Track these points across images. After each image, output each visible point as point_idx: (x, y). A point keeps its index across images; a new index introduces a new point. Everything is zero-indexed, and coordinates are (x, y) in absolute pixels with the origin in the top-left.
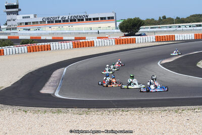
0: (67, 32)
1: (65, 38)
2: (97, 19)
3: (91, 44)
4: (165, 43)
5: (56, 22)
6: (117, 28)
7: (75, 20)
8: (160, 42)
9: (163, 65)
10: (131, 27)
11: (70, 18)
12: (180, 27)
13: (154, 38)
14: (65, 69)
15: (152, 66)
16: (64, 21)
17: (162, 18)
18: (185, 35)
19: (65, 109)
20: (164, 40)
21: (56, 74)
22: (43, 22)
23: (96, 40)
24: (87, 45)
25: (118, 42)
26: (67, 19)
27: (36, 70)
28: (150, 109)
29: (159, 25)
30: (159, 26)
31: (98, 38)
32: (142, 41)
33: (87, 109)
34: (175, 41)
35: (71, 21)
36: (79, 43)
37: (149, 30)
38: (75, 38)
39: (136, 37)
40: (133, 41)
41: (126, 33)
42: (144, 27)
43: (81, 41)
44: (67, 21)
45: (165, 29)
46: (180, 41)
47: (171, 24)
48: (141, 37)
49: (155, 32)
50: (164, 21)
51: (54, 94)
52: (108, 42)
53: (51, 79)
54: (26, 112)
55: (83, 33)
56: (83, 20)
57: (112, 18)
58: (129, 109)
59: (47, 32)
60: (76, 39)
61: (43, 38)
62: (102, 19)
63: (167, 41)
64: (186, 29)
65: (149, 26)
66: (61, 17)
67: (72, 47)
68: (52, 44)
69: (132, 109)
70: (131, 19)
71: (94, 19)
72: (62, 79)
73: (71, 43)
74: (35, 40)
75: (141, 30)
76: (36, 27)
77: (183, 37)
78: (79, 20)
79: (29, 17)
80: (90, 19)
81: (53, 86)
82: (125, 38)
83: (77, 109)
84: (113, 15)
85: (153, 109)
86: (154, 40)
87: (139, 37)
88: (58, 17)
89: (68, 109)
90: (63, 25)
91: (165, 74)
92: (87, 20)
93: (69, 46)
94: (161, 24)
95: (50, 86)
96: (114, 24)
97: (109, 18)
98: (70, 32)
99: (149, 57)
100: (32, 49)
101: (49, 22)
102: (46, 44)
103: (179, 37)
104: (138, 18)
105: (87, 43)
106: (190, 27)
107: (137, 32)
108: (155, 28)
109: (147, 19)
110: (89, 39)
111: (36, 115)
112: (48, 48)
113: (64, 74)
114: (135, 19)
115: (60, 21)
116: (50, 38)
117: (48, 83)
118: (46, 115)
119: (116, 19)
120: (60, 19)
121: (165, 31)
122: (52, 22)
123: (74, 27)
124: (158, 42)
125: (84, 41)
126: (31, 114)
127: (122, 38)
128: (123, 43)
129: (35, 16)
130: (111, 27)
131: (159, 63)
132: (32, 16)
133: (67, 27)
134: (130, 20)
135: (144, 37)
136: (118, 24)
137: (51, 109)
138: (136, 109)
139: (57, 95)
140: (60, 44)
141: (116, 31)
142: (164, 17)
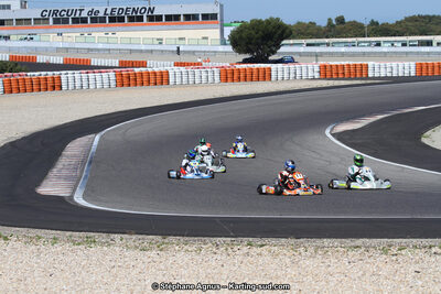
0: (100, 46)
1: (95, 62)
2: (177, 18)
3: (161, 79)
4: (343, 83)
5: (76, 21)
6: (223, 43)
7: (121, 20)
8: (331, 79)
9: (339, 136)
10: (259, 41)
11: (109, 12)
12: (378, 44)
13: (317, 69)
14: (97, 137)
15: (311, 138)
16: (94, 20)
17: (334, 22)
18: (394, 64)
19: (104, 235)
20: (341, 76)
21: (74, 148)
22: (42, 20)
23: (173, 71)
24: (152, 81)
25: (228, 76)
26: (101, 14)
27: (24, 138)
28: (318, 242)
29: (327, 37)
30: (327, 40)
31: (177, 64)
32: (286, 76)
33: (159, 238)
34: (367, 78)
35: (112, 20)
36: (130, 73)
37: (302, 49)
38: (121, 62)
39: (273, 66)
40: (265, 76)
41: (248, 56)
42: (291, 42)
43: (137, 70)
44: (102, 20)
45: (343, 49)
46: (379, 78)
47: (356, 36)
48: (286, 66)
49: (317, 55)
50: (340, 28)
51: (71, 197)
52: (204, 75)
53: (62, 162)
54: (6, 239)
55: (141, 51)
56: (140, 19)
57: (213, 17)
58: (267, 240)
59: (51, 44)
60: (123, 64)
61: (41, 59)
62: (188, 17)
63: (349, 79)
64: (393, 49)
65: (303, 41)
66: (87, 9)
67: (113, 84)
68: (66, 76)
69: (274, 241)
70: (260, 22)
71: (169, 18)
72: (90, 162)
73: (112, 75)
74: (22, 64)
75: (282, 49)
76: (25, 31)
77: (389, 70)
78: (131, 19)
79: (9, 7)
80: (159, 18)
81: (66, 178)
82: (244, 66)
83: (134, 237)
84: (216, 10)
85: (326, 242)
86: (317, 75)
87: (280, 66)
88: (81, 10)
89: (112, 236)
90: (91, 29)
91: (342, 159)
92: (151, 19)
93: (106, 81)
94: (333, 37)
95: (59, 178)
96: (218, 31)
97: (206, 17)
98: (108, 47)
99: (304, 115)
100: (14, 85)
101: (56, 21)
102: (50, 73)
103: (378, 68)
104: (278, 19)
105: (152, 77)
106: (404, 45)
107: (274, 53)
108: (318, 45)
109: (299, 23)
110: (155, 66)
111: (33, 247)
112: (56, 85)
113: (94, 148)
114: (268, 22)
115: (84, 21)
116: (59, 60)
117: (55, 170)
118: (58, 248)
119: (222, 20)
120: (84, 14)
121: (343, 55)
122: (65, 21)
123: (119, 35)
124: (325, 78)
125: (143, 69)
126: (18, 245)
127: (238, 66)
128: (239, 79)
129: (23, 6)
130: (209, 40)
131: (327, 132)
132: (16, 5)
133: (103, 34)
134: (256, 25)
135: (291, 66)
136: (228, 31)
137: (68, 233)
138: (283, 240)
139: (79, 200)
140: (84, 76)
141: (221, 48)
142: (341, 20)
